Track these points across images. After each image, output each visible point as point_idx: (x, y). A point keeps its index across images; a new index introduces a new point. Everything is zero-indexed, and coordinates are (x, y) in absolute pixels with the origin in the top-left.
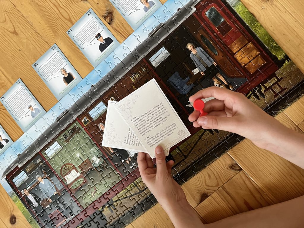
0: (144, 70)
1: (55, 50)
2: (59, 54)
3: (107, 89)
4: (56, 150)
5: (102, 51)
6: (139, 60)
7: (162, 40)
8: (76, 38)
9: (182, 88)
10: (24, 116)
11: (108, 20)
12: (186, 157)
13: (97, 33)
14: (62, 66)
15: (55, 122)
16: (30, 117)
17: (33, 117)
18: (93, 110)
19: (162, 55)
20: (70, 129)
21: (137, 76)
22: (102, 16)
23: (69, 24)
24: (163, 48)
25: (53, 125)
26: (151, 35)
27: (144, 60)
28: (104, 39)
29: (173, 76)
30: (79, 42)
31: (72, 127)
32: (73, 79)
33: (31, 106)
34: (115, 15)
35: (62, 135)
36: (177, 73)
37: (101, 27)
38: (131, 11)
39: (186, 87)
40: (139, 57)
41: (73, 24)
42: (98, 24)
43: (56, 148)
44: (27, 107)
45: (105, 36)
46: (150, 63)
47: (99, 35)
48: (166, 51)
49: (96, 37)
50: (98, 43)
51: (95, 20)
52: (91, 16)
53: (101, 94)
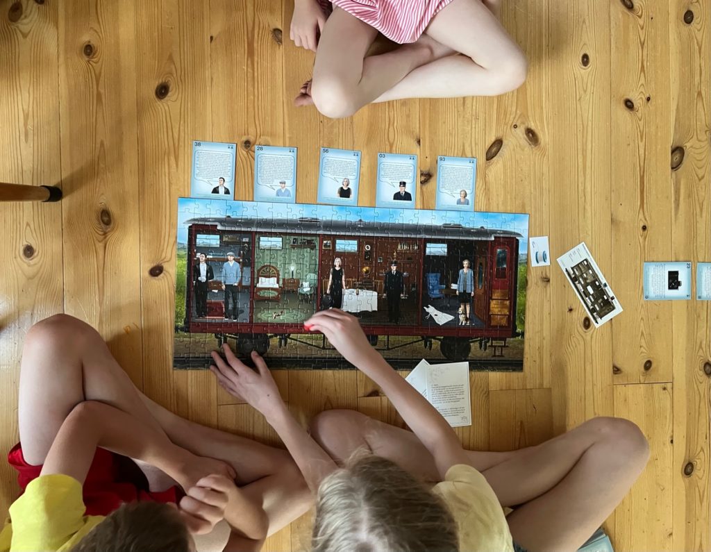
0: (416, 248)
1: (355, 157)
2: (356, 164)
3: (371, 235)
4: (273, 245)
5: (394, 199)
6: (418, 236)
7: (450, 238)
8: (382, 166)
9: (433, 290)
10: (269, 185)
11: (423, 178)
12: (388, 349)
13: (404, 180)
14: (349, 177)
15: (296, 220)
16: (275, 192)
17: (278, 195)
18: (342, 241)
19: (440, 250)
20: (306, 238)
21: (405, 247)
22: (421, 171)
23: (388, 148)
24: (445, 245)
25: (291, 220)
26: (446, 226)
27: (423, 240)
28: (406, 192)
29: (434, 274)
30: (382, 173)
31: (309, 238)
32: (348, 197)
33: (285, 183)
34: (432, 181)
35: (293, 237)
36: (439, 275)
37: (412, 179)
38: (446, 191)
39: (436, 292)
40: (420, 234)
41: (391, 152)
42: (411, 174)
43: (275, 243)
44: (280, 181)
45: (408, 189)
46: (425, 247)
47: (403, 184)
48: (446, 250)
49: (401, 183)
50: (398, 189)
51: (412, 168)
52: (411, 162)
53: (362, 234)
